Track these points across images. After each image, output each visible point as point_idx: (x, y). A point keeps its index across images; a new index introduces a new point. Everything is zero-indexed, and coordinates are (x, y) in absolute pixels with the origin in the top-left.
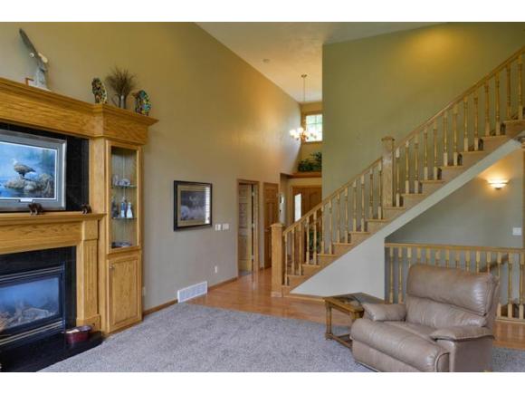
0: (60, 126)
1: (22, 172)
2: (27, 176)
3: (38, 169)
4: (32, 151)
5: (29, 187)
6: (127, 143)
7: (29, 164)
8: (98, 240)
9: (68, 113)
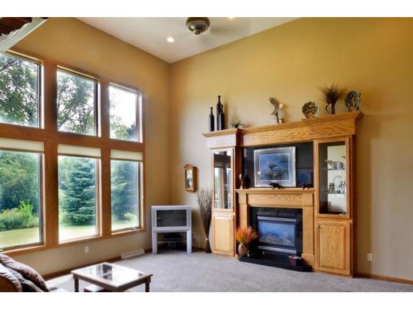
0: (289, 140)
1: (271, 167)
2: (274, 169)
3: (279, 165)
4: (275, 156)
5: (275, 175)
6: (335, 138)
7: (275, 163)
8: (313, 206)
9: (293, 130)
